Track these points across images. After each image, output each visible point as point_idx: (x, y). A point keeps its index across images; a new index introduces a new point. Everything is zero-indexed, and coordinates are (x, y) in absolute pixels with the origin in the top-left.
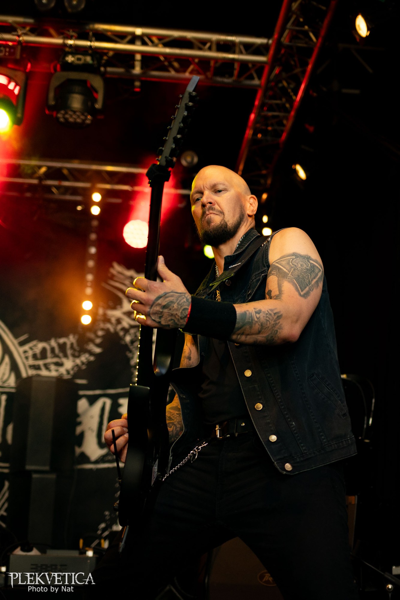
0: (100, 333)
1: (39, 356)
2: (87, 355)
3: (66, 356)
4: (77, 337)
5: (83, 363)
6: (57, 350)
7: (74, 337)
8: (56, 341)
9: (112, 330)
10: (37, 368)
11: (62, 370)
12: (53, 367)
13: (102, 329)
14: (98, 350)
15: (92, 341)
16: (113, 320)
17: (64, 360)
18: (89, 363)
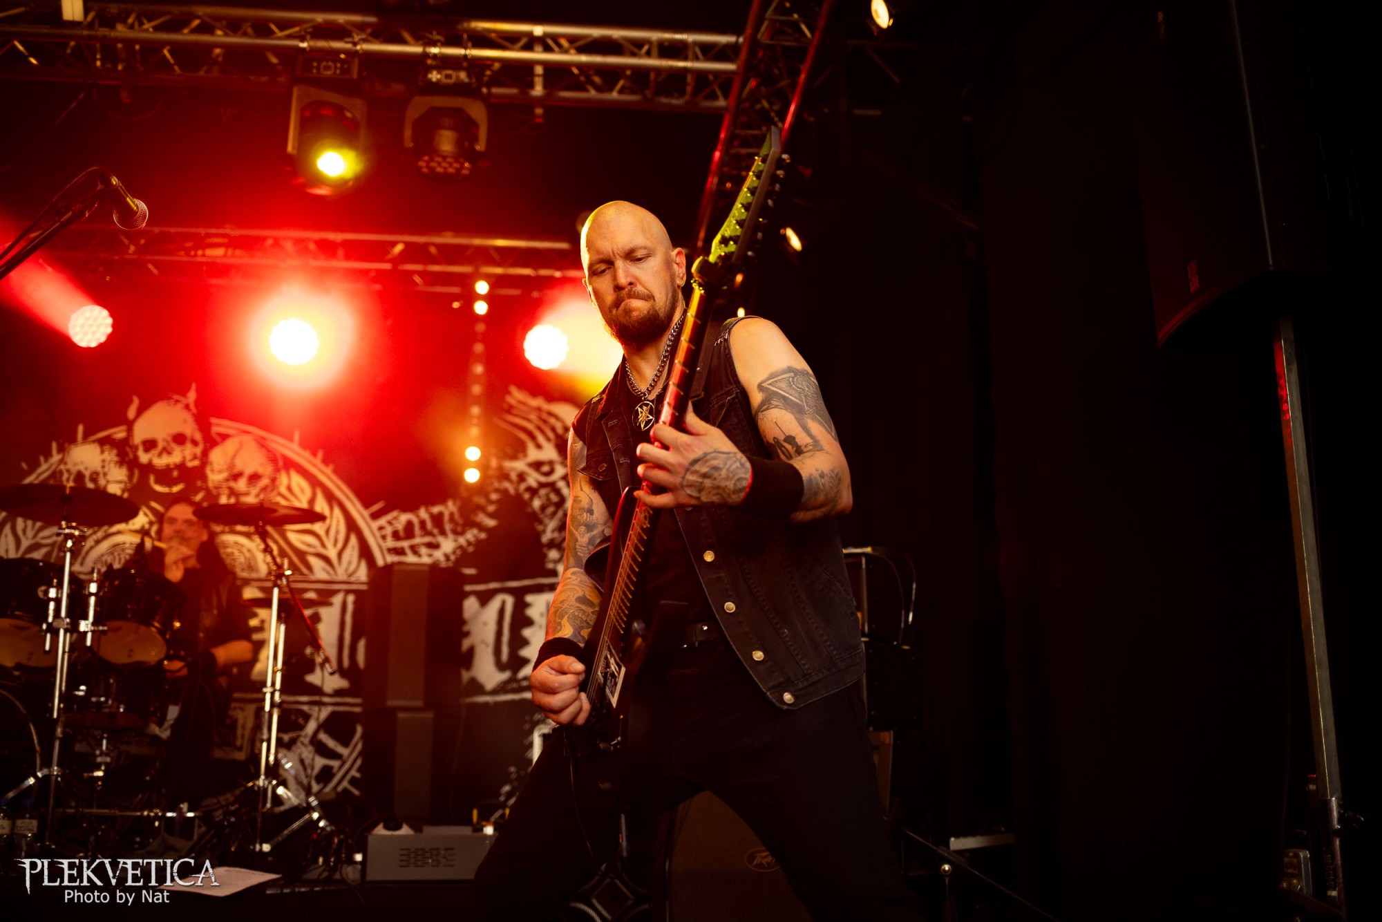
0: (494, 496)
2: (475, 531)
3: (443, 532)
4: (458, 503)
5: (469, 543)
6: (429, 525)
7: (454, 504)
8: (427, 510)
9: (512, 491)
10: (400, 552)
11: (438, 554)
12: (423, 550)
13: (497, 491)
14: (491, 523)
15: (482, 509)
16: (514, 476)
17: (441, 539)
18: (479, 543)
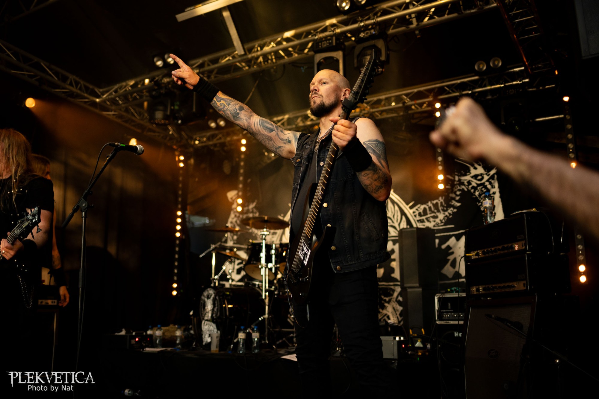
0: (458, 193)
1: (422, 214)
2: (452, 209)
3: (439, 211)
4: (444, 198)
5: (450, 214)
6: (433, 209)
7: (442, 199)
8: (431, 203)
9: (466, 190)
10: (422, 221)
11: (438, 220)
12: (431, 219)
13: (459, 190)
14: (458, 204)
15: (454, 199)
16: (466, 183)
17: (438, 214)
18: (454, 213)
